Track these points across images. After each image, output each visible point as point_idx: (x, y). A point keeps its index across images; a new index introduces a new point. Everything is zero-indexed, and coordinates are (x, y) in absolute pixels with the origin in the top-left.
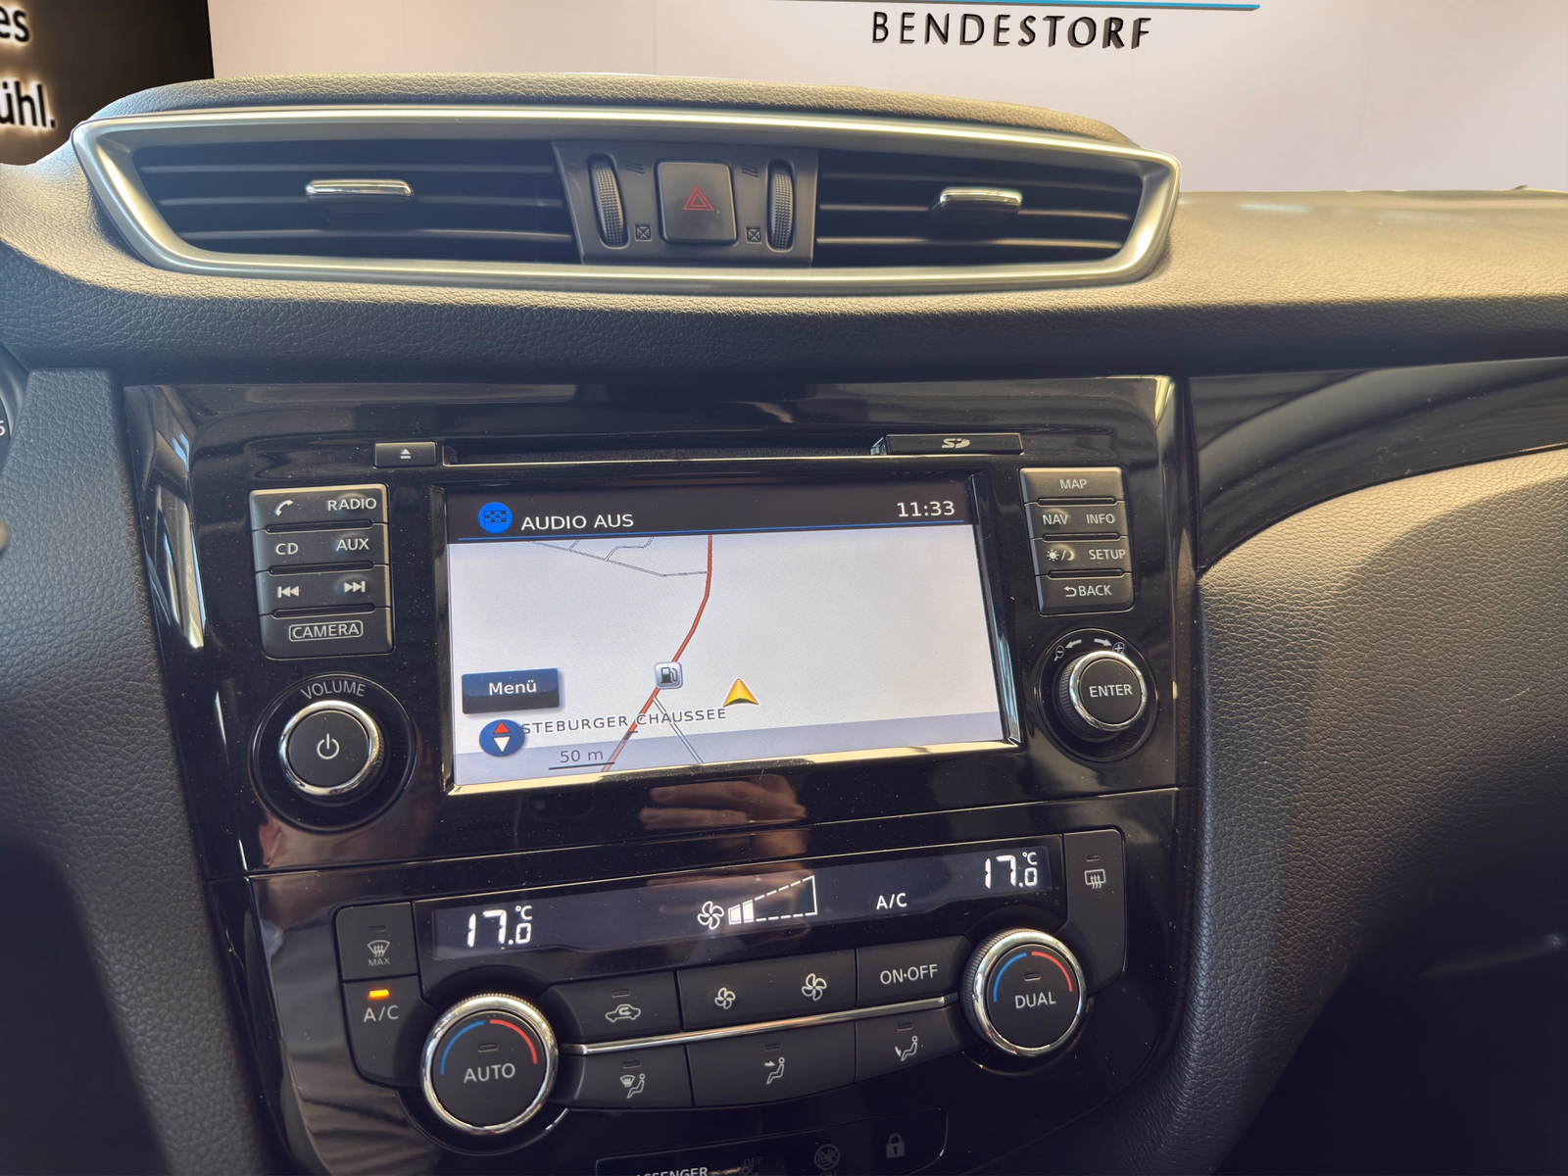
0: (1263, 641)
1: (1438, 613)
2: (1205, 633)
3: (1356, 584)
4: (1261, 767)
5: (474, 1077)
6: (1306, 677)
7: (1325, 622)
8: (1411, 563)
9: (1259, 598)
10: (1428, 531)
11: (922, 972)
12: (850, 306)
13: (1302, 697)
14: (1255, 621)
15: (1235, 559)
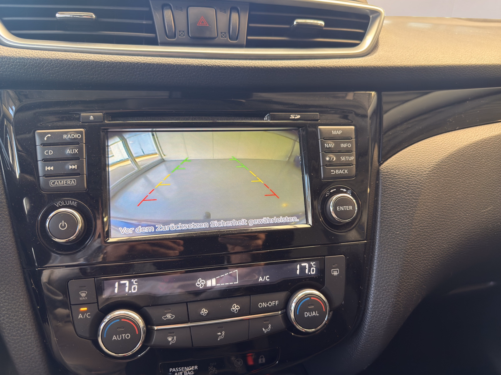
0: (401, 190)
1: (463, 180)
2: (380, 186)
3: (435, 169)
4: (396, 234)
5: (116, 338)
6: (415, 203)
7: (423, 183)
8: (455, 162)
9: (400, 174)
10: (462, 150)
11: (273, 303)
12: (258, 64)
13: (413, 210)
14: (398, 182)
15: (393, 159)
